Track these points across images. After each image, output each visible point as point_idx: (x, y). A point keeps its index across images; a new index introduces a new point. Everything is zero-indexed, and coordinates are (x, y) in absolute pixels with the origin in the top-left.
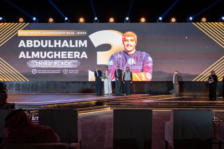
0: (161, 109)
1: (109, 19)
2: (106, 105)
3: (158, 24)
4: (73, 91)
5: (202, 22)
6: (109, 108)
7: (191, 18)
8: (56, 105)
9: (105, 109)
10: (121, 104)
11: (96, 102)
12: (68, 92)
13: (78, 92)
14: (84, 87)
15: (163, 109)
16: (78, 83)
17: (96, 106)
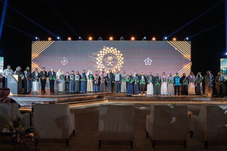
0: (144, 102)
1: (110, 38)
2: (105, 98)
3: (143, 41)
5: (174, 41)
6: (107, 100)
7: (166, 38)
8: (67, 98)
9: (104, 101)
10: (116, 97)
11: (98, 96)
15: (147, 102)
17: (97, 99)
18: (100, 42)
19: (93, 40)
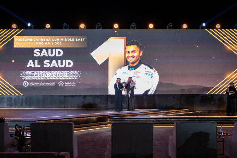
1: (113, 25)
2: (109, 121)
3: (168, 30)
4: (73, 105)
5: (216, 29)
7: (204, 25)
8: (52, 121)
9: (107, 125)
10: (126, 119)
11: (98, 118)
12: (66, 107)
13: (77, 107)
14: (85, 102)
16: (78, 97)
17: (97, 122)
18: (99, 31)
19: (86, 29)
